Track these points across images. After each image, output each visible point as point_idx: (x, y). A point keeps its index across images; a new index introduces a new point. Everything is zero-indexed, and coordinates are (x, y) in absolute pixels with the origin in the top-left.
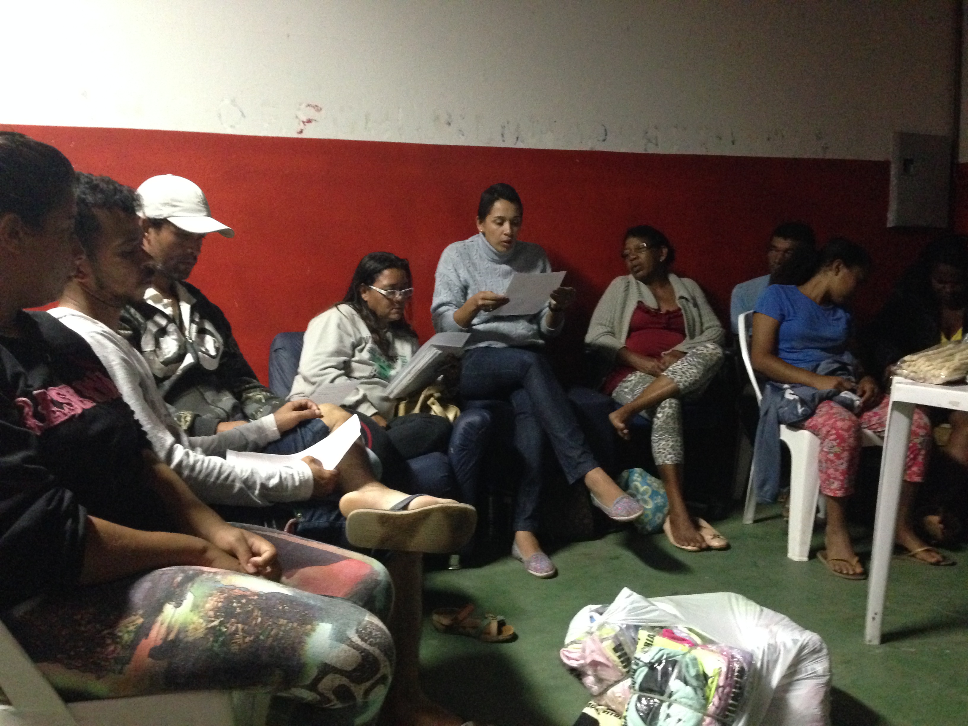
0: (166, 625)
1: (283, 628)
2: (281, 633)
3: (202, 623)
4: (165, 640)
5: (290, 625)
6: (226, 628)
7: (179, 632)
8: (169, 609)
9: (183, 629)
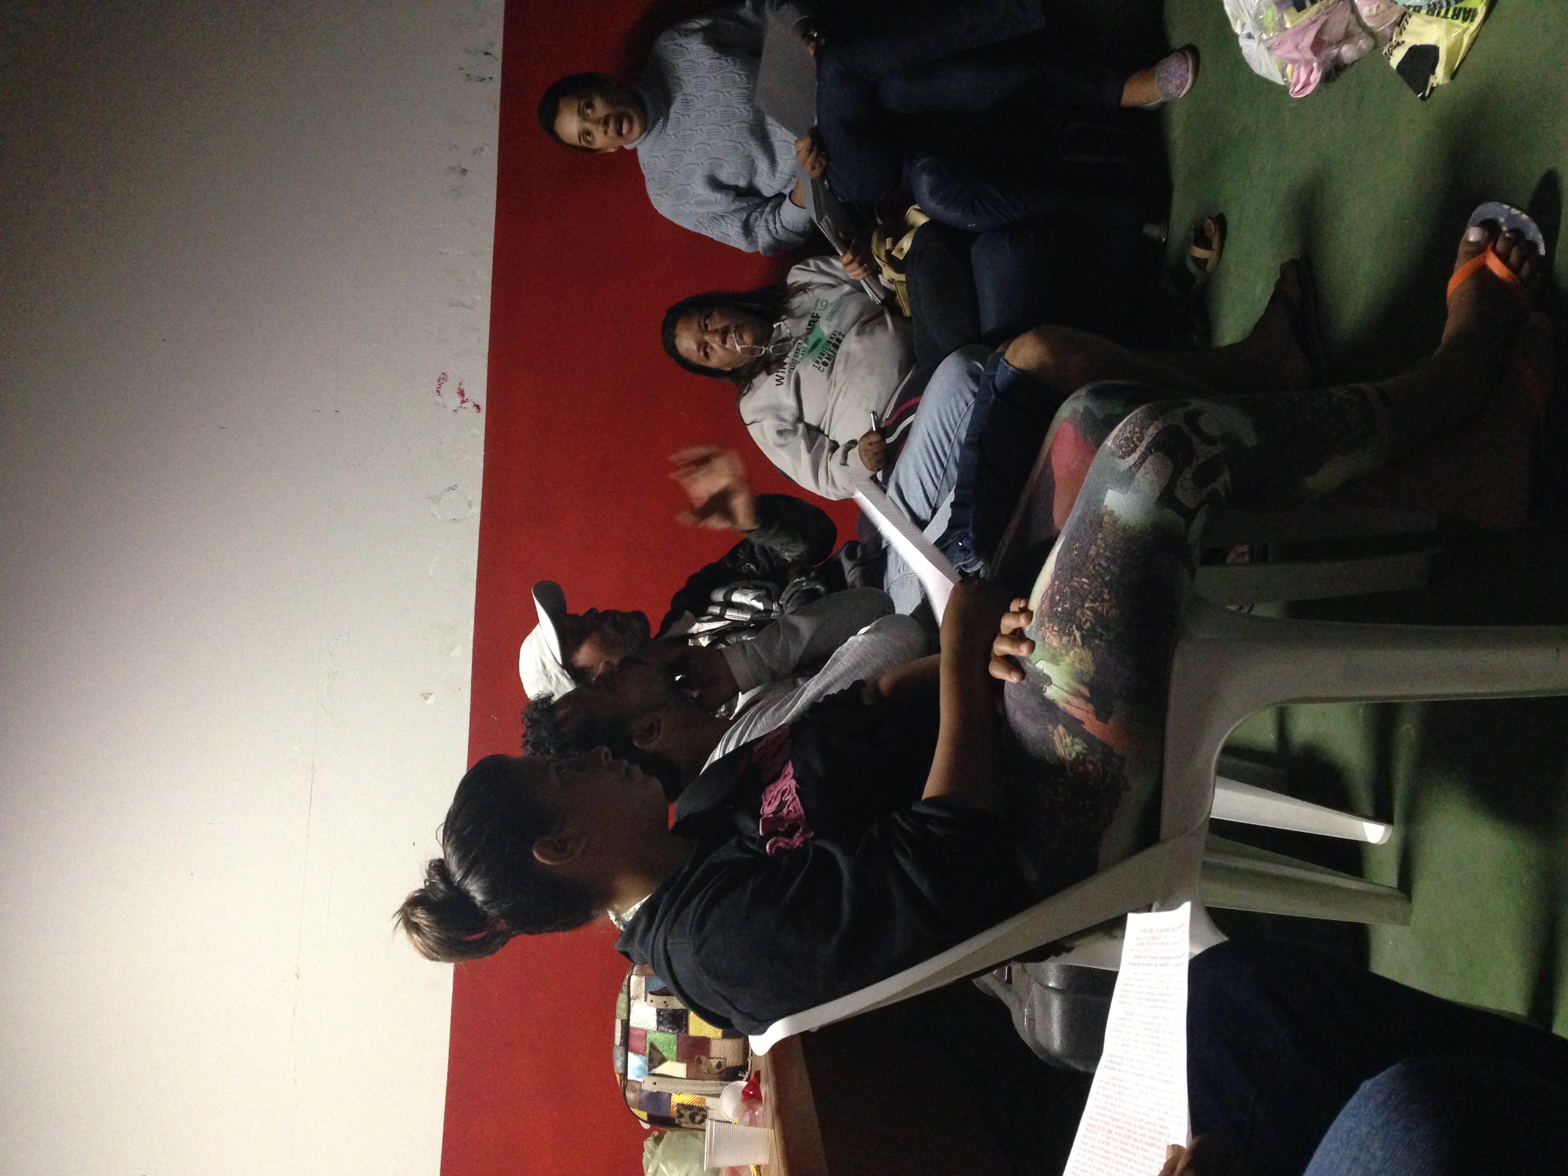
0: (1070, 698)
1: (1102, 551)
2: (1107, 553)
3: (1076, 652)
4: (1089, 700)
5: (1099, 542)
6: (1086, 622)
7: (1082, 682)
8: (1051, 692)
9: (1079, 677)
